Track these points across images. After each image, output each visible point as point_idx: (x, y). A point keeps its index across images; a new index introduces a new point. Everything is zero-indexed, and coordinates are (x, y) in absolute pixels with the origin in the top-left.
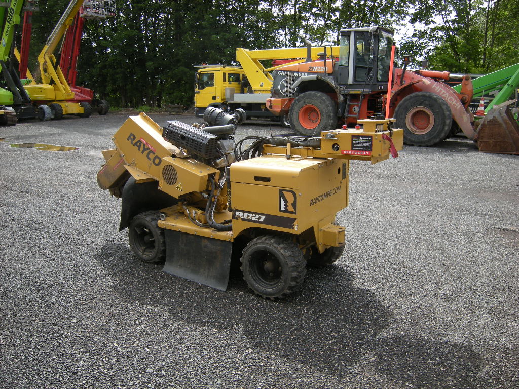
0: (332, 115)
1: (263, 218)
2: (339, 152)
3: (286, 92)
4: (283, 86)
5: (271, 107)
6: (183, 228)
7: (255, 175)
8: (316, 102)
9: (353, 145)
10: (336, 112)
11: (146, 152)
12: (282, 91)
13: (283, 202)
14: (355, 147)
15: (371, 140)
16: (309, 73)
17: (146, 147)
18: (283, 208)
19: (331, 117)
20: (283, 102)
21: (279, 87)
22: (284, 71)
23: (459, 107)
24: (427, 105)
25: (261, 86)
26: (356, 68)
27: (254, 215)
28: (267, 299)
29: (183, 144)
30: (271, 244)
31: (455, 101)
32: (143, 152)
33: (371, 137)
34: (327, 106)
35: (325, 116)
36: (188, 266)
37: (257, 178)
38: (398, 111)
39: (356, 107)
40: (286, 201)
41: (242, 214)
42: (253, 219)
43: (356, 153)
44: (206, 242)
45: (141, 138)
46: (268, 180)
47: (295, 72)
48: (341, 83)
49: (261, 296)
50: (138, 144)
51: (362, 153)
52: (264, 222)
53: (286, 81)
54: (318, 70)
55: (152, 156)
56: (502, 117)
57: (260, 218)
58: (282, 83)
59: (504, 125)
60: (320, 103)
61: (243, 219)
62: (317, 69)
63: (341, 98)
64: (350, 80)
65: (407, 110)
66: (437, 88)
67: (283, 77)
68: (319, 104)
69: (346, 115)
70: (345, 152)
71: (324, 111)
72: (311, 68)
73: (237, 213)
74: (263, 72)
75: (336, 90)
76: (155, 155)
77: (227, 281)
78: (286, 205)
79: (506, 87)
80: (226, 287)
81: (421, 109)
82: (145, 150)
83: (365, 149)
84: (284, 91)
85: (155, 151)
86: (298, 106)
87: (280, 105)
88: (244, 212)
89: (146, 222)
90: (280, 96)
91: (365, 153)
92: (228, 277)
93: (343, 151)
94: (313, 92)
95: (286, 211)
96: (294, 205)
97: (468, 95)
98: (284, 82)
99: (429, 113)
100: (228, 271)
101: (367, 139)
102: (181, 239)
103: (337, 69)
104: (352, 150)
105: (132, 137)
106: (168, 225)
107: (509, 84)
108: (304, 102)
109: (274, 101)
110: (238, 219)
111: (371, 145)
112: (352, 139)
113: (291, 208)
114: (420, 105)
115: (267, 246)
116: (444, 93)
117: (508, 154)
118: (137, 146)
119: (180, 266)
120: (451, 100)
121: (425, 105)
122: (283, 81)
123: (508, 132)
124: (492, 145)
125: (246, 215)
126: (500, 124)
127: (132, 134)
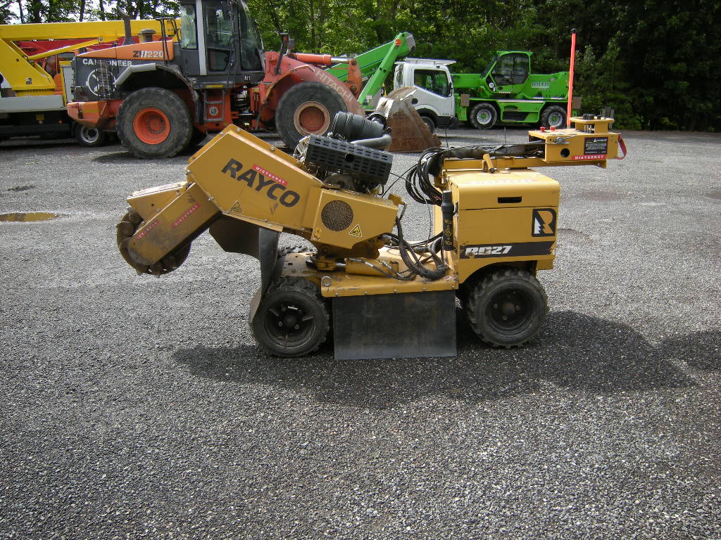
0: (187, 121)
1: (508, 248)
2: (569, 158)
3: (99, 92)
4: (94, 83)
5: (81, 115)
6: (371, 289)
7: (500, 196)
8: (160, 103)
9: (585, 148)
10: (192, 117)
11: (266, 189)
12: (93, 90)
13: (537, 224)
14: (588, 151)
15: (607, 142)
16: (135, 62)
17: (266, 179)
18: (537, 231)
19: (186, 123)
20: (100, 107)
21: (87, 84)
22: (93, 58)
23: (351, 99)
24: (319, 99)
25: (28, 83)
26: (209, 52)
27: (494, 248)
28: (512, 348)
29: (349, 167)
30: (520, 279)
31: (346, 92)
32: (258, 189)
33: (607, 138)
34: (179, 108)
35: (176, 123)
36: (381, 342)
37: (501, 200)
38: (282, 108)
39: (213, 108)
40: (541, 222)
41: (475, 249)
42: (494, 252)
43: (589, 157)
44: (412, 299)
45: (255, 166)
46: (518, 200)
47: (111, 59)
48: (190, 74)
49: (516, 347)
50: (249, 177)
51: (595, 157)
52: (510, 254)
53: (97, 74)
54: (149, 56)
55: (278, 193)
56: (409, 109)
57: (503, 250)
58: (91, 77)
59: (412, 119)
60: (167, 104)
61: (477, 256)
62: (147, 54)
63: (196, 95)
64: (203, 69)
65: (294, 107)
66: (322, 76)
67: (92, 67)
68: (166, 106)
69: (205, 119)
70: (576, 158)
71: (174, 115)
72: (137, 53)
73: (468, 250)
74: (28, 60)
75: (188, 85)
76: (285, 191)
77: (454, 343)
78: (542, 227)
79: (378, 71)
80: (456, 350)
81: (312, 105)
82: (262, 183)
83: (599, 152)
84: (96, 89)
85: (286, 183)
86: (130, 111)
87: (96, 111)
88: (479, 246)
89: (297, 296)
90: (92, 98)
91: (599, 157)
92: (455, 338)
93: (574, 157)
94: (153, 89)
95: (542, 234)
96: (553, 225)
97: (357, 84)
98: (94, 76)
99: (322, 110)
100: (454, 329)
101: (602, 140)
102: (365, 306)
103: (178, 53)
104: (585, 154)
105: (235, 166)
106: (344, 290)
107: (381, 69)
108: (141, 104)
109: (84, 105)
110: (469, 258)
111: (606, 147)
112: (585, 142)
113: (548, 230)
114: (310, 99)
115: (515, 282)
116: (331, 83)
117: (417, 153)
118: (246, 179)
119: (364, 345)
120: (340, 90)
121: (317, 99)
122: (92, 74)
123: (417, 126)
124: (401, 144)
125: (482, 249)
126: (407, 118)
127: (233, 161)
